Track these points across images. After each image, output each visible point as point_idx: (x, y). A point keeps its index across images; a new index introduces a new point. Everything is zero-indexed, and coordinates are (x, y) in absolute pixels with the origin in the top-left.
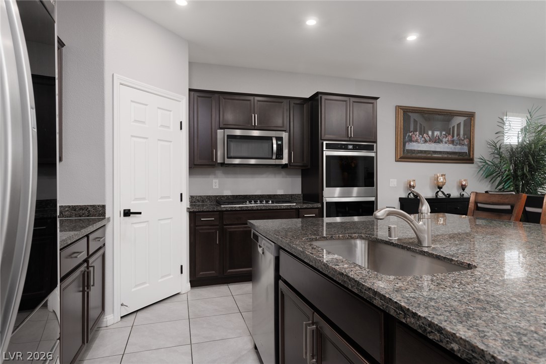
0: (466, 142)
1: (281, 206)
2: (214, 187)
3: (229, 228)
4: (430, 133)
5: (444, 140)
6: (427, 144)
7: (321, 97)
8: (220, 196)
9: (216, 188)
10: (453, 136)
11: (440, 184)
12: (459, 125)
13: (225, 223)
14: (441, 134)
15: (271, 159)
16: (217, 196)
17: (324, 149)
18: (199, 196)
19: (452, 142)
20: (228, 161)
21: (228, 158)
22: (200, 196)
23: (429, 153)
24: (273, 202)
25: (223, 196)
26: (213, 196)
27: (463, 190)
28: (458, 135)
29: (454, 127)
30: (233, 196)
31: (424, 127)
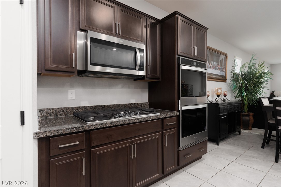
0: (224, 70)
1: (151, 117)
2: (70, 98)
3: (98, 151)
4: (212, 63)
5: (217, 68)
6: (211, 69)
7: (177, 17)
8: (77, 107)
9: (72, 99)
10: (220, 66)
11: (219, 94)
12: (222, 59)
13: (92, 145)
14: (216, 63)
15: (135, 69)
16: (73, 108)
17: (180, 63)
18: (51, 109)
19: (220, 69)
20: (91, 68)
21: (92, 64)
22: (53, 109)
23: (212, 75)
24: (141, 114)
25: (80, 108)
26: (69, 108)
27: (225, 97)
28: (222, 66)
29: (220, 61)
30: (91, 107)
31: (210, 59)
